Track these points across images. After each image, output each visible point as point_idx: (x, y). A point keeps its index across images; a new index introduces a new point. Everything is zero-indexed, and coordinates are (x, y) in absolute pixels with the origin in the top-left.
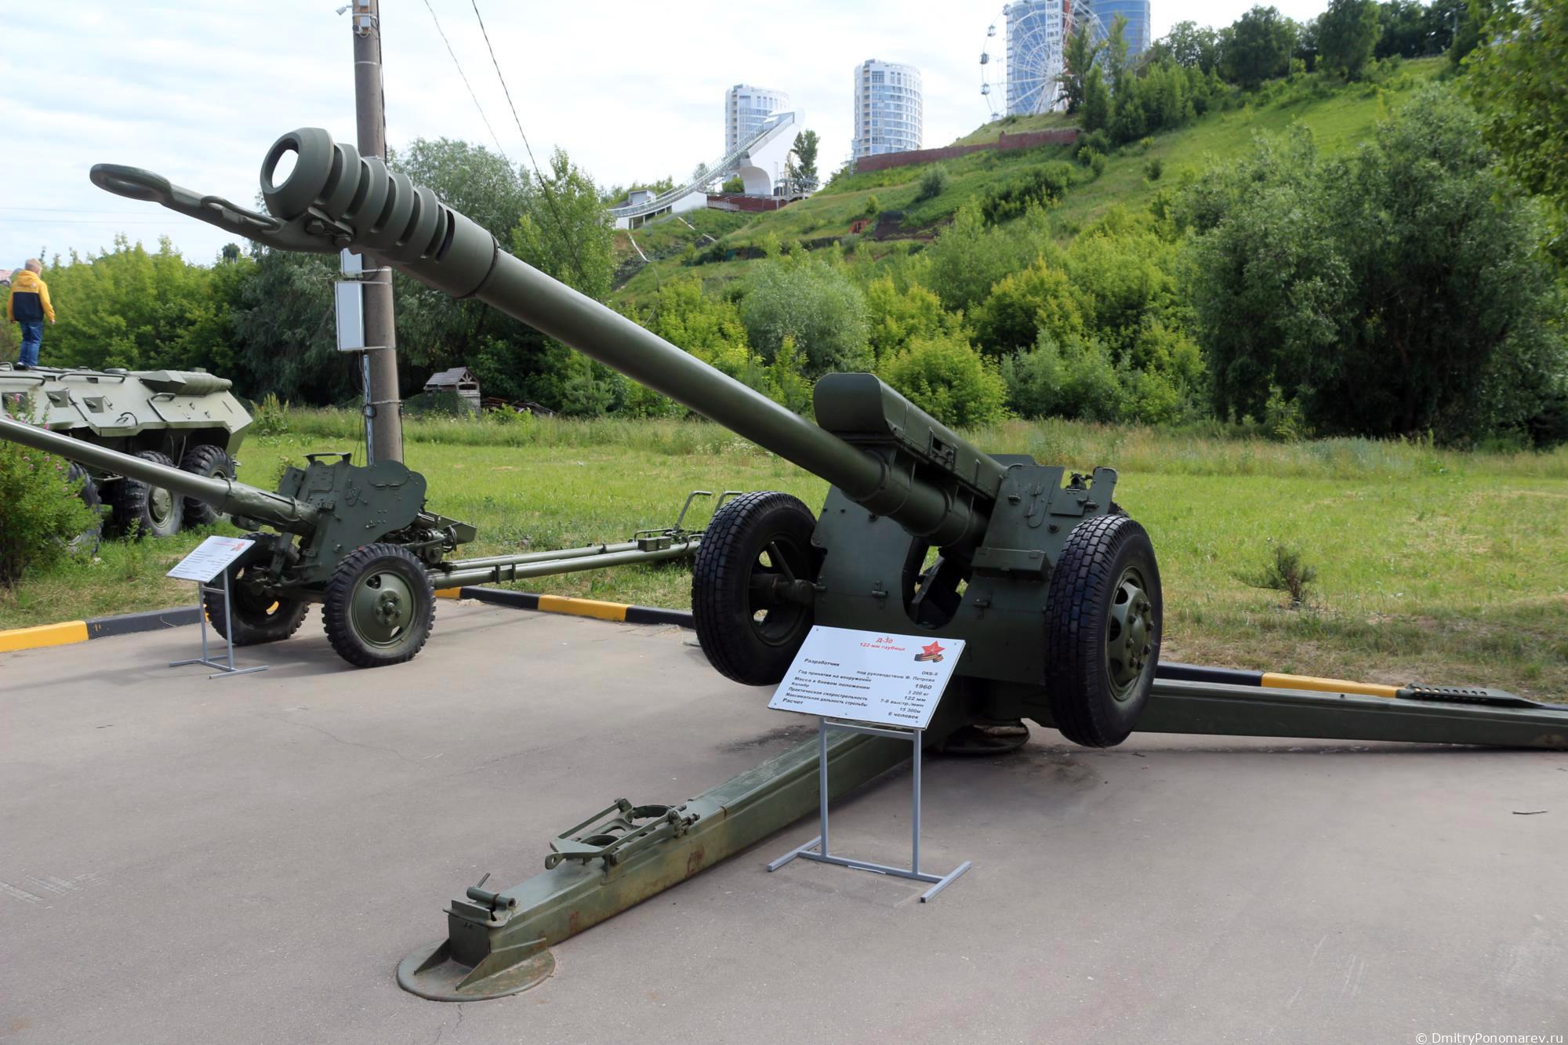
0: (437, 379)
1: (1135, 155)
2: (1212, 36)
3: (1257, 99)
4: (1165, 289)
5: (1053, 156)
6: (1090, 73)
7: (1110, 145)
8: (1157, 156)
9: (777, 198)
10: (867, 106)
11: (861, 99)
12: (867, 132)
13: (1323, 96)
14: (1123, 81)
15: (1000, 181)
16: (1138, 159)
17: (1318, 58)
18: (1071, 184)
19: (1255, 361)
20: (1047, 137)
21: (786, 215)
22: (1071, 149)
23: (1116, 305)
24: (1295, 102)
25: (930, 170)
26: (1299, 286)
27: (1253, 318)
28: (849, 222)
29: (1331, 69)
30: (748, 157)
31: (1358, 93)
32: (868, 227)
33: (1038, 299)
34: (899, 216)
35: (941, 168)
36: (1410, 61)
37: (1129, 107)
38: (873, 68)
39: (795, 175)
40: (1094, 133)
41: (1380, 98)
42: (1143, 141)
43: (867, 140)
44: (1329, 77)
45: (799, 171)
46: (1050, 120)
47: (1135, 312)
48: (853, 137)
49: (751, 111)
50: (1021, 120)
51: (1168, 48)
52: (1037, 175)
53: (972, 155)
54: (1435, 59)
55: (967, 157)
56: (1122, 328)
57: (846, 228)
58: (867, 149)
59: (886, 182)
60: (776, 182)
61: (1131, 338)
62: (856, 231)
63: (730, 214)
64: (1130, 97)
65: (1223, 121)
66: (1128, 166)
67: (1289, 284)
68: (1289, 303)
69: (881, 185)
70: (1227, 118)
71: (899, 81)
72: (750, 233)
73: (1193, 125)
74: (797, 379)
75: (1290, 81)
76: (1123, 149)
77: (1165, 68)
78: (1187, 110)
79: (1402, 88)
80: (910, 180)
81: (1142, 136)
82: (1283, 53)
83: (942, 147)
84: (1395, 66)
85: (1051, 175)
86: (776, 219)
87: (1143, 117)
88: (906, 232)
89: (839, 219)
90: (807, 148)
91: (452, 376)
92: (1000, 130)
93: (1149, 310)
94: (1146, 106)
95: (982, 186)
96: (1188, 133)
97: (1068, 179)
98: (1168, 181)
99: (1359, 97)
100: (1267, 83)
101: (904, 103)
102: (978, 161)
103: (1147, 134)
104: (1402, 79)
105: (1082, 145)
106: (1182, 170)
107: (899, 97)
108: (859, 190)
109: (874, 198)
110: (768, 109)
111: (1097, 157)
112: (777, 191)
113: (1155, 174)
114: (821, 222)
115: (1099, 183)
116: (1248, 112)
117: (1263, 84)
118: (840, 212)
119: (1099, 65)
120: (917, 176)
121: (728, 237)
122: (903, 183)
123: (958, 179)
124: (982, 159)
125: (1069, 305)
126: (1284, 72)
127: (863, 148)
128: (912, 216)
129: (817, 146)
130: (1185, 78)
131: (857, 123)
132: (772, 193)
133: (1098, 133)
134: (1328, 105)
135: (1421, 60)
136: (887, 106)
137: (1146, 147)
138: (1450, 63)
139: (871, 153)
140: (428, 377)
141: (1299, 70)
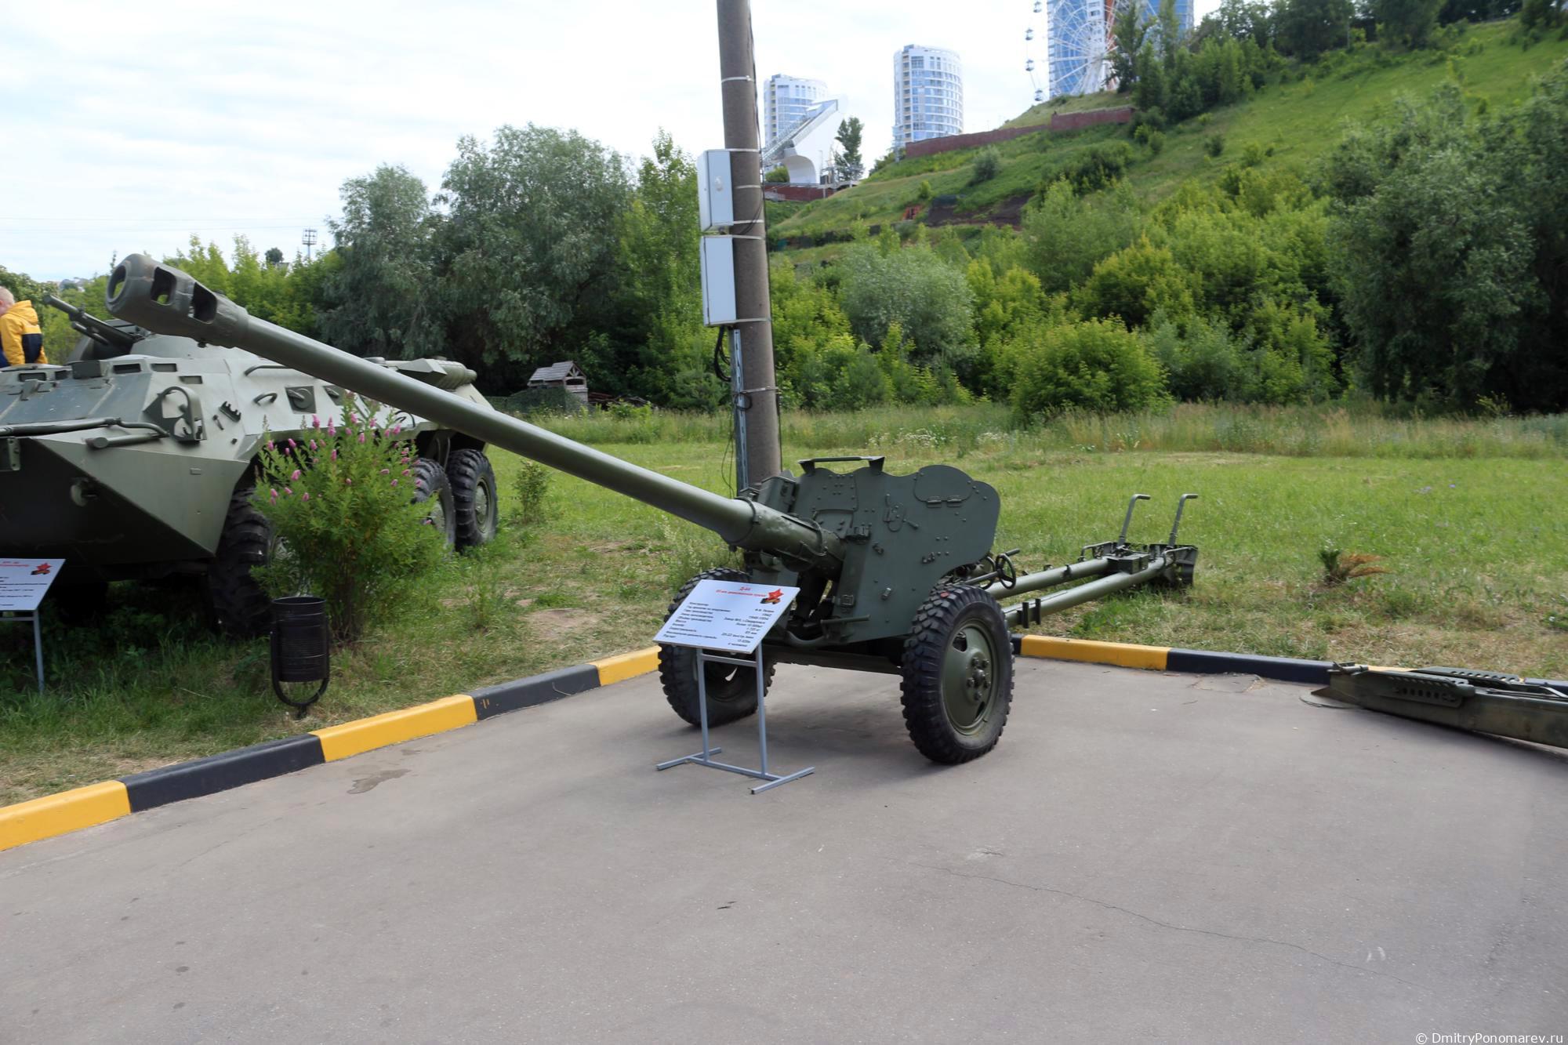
0: (541, 374)
1: (1194, 131)
2: (1264, 9)
3: (1315, 71)
4: (1272, 265)
5: (1108, 136)
6: (1141, 51)
7: (1167, 123)
8: (1217, 132)
9: (824, 187)
10: (907, 92)
11: (901, 84)
12: (908, 118)
13: (1386, 65)
14: (1176, 56)
15: (1055, 162)
16: (1195, 137)
17: (1379, 27)
18: (1129, 163)
19: (1420, 336)
20: (1101, 116)
21: (836, 203)
22: (1127, 128)
23: (1223, 283)
24: (1358, 72)
25: (983, 154)
26: (1475, 255)
27: (1414, 291)
28: (901, 208)
29: (1395, 38)
30: (792, 146)
31: (1424, 60)
32: (922, 213)
33: (1145, 279)
34: (953, 201)
35: (994, 151)
36: (1477, 25)
37: (1184, 83)
38: (912, 53)
39: (839, 162)
40: (1150, 111)
41: (1449, 65)
42: (1201, 118)
43: (908, 127)
44: (1391, 45)
45: (843, 159)
46: (1101, 100)
47: (1243, 289)
48: (893, 124)
49: (789, 100)
50: (1071, 101)
51: (1218, 23)
52: (1094, 156)
53: (1024, 137)
54: (1504, 22)
55: (1019, 139)
56: (1232, 306)
57: (898, 215)
58: (908, 135)
59: (937, 167)
60: (822, 170)
61: (1241, 316)
62: (909, 217)
63: (777, 204)
64: (1184, 72)
65: (1283, 94)
66: (1186, 143)
67: (1464, 253)
68: (1464, 275)
69: (931, 171)
70: (1287, 92)
71: (939, 65)
72: (800, 222)
73: (1252, 99)
74: (905, 367)
75: (1350, 51)
76: (1180, 126)
77: (1221, 43)
78: (1244, 84)
79: (1471, 52)
80: (961, 164)
81: (1199, 113)
82: (1342, 22)
83: (991, 129)
84: (1461, 31)
85: (1107, 155)
86: (826, 208)
87: (1199, 93)
88: (962, 217)
89: (890, 205)
90: (850, 136)
91: (559, 371)
92: (1051, 111)
93: (1258, 287)
94: (1201, 81)
95: (1036, 168)
96: (1246, 107)
97: (1126, 159)
98: (1230, 157)
99: (1425, 65)
100: (1327, 53)
101: (944, 87)
102: (1029, 143)
103: (1204, 110)
104: (1470, 44)
105: (1139, 124)
106: (1245, 146)
107: (939, 82)
108: (909, 175)
109: (926, 183)
110: (807, 98)
111: (1156, 136)
112: (823, 179)
113: (1217, 151)
114: (873, 209)
115: (1156, 162)
116: (1308, 84)
117: (1322, 55)
118: (891, 199)
119: (1150, 42)
120: (969, 161)
121: (779, 226)
122: (955, 167)
123: (1012, 161)
124: (1034, 141)
125: (1179, 284)
126: (1341, 42)
127: (904, 134)
128: (966, 199)
129: (862, 133)
130: (1241, 52)
131: (897, 110)
132: (818, 181)
133: (1154, 111)
134: (1393, 75)
135: (1488, 24)
136: (928, 91)
137: (1204, 123)
138: (1520, 26)
139: (912, 140)
140: (533, 371)
141: (1358, 39)
